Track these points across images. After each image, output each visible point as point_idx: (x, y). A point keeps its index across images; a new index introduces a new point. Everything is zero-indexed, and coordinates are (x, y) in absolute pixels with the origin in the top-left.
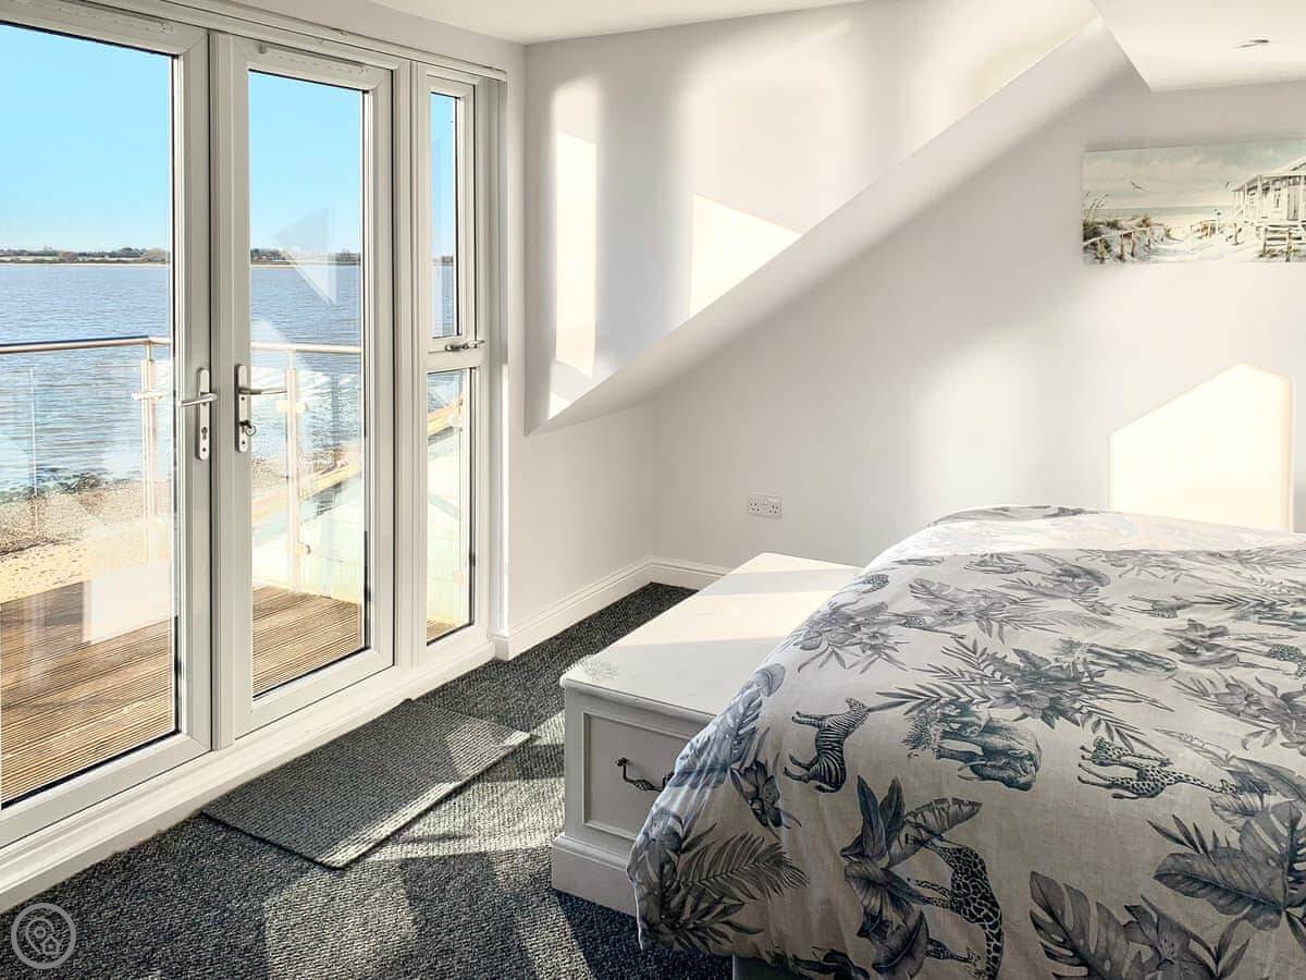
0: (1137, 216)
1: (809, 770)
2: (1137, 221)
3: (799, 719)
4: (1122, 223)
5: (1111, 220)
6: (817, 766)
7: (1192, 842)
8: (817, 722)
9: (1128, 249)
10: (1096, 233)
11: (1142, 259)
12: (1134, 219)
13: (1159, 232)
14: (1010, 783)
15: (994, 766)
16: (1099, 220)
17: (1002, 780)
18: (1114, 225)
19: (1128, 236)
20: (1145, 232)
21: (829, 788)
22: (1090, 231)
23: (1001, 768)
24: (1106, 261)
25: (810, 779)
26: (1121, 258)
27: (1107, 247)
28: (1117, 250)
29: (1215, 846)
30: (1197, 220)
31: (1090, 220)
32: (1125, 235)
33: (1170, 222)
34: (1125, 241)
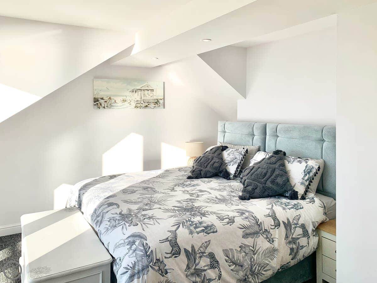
0: (108, 97)
1: (171, 254)
2: (108, 98)
3: (161, 242)
4: (105, 98)
5: (102, 97)
6: (173, 251)
7: (244, 227)
8: (167, 240)
9: (106, 105)
10: (98, 101)
11: (110, 108)
12: (107, 97)
13: (113, 101)
14: (214, 232)
15: (209, 230)
16: (98, 97)
17: (212, 232)
18: (102, 99)
19: (106, 102)
20: (110, 101)
21: (178, 255)
22: (96, 100)
23: (210, 230)
24: (100, 108)
25: (172, 256)
26: (104, 107)
27: (101, 104)
28: (103, 105)
29: (248, 226)
30: (121, 98)
31: (96, 97)
32: (105, 102)
33: (115, 98)
34: (105, 103)
